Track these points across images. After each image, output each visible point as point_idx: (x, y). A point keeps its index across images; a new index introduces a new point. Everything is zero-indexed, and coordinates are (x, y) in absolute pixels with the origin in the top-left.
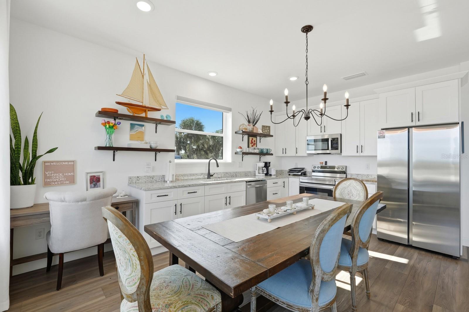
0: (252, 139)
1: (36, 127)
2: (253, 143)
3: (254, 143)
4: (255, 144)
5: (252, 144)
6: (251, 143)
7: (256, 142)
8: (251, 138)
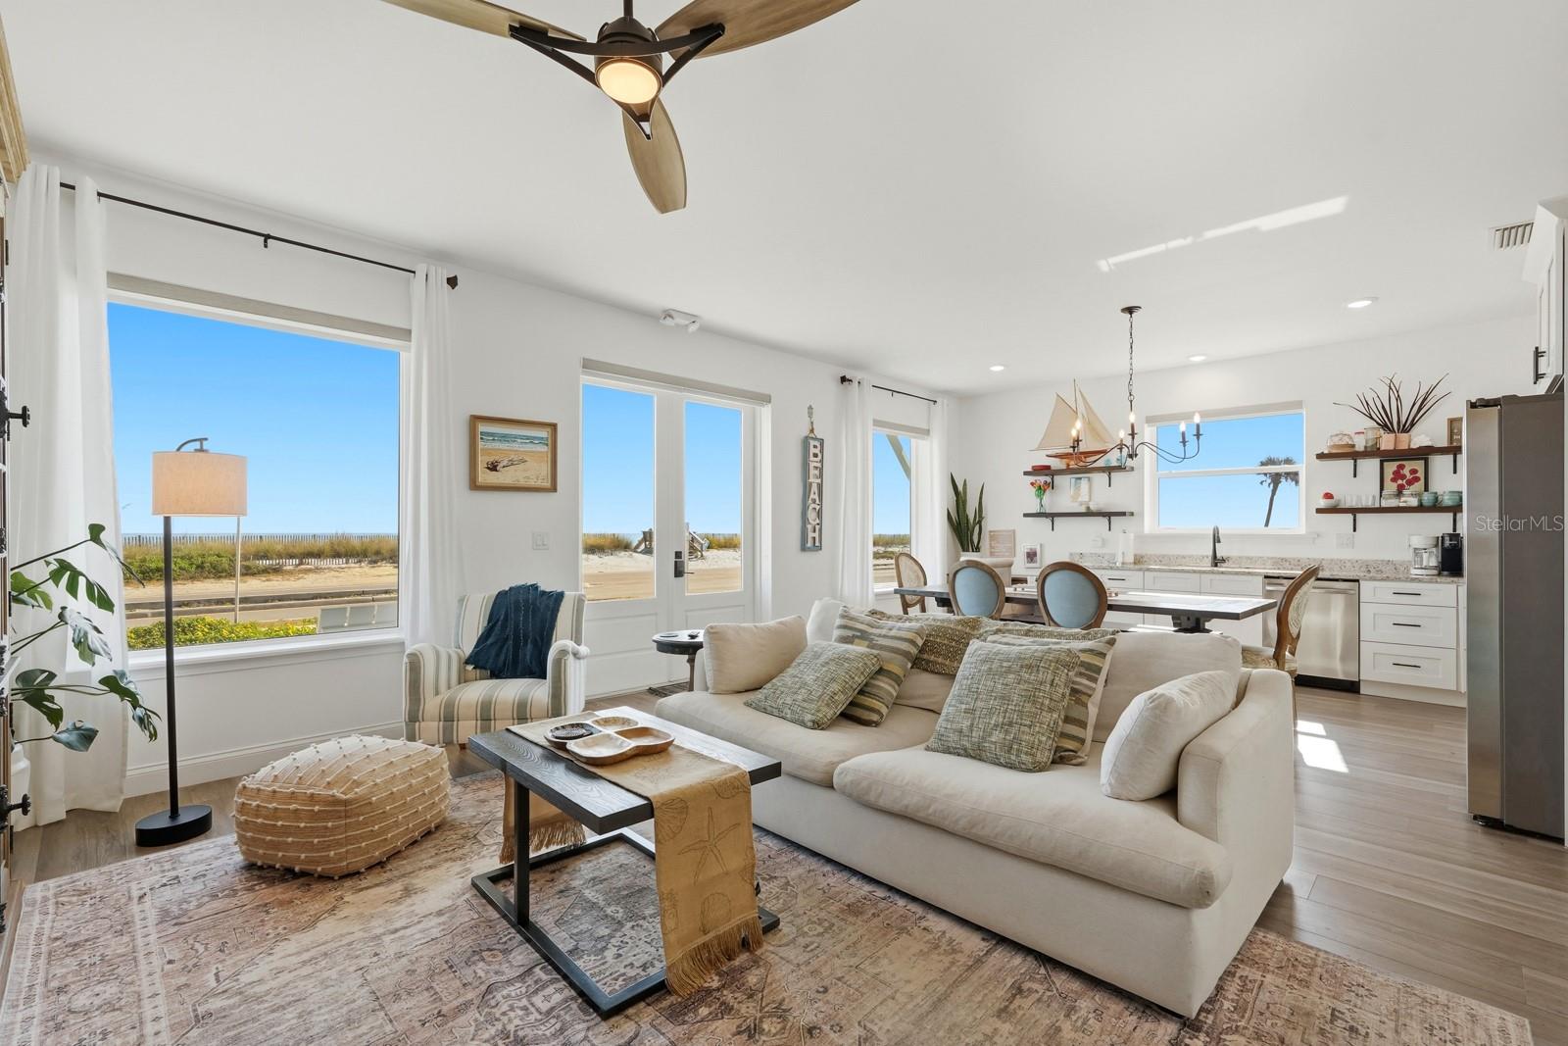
0: (1401, 467)
1: (981, 498)
2: (1403, 477)
3: (1409, 476)
4: (1417, 479)
5: (1400, 482)
6: (1394, 480)
7: (1421, 474)
8: (1391, 468)
